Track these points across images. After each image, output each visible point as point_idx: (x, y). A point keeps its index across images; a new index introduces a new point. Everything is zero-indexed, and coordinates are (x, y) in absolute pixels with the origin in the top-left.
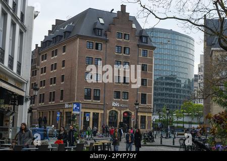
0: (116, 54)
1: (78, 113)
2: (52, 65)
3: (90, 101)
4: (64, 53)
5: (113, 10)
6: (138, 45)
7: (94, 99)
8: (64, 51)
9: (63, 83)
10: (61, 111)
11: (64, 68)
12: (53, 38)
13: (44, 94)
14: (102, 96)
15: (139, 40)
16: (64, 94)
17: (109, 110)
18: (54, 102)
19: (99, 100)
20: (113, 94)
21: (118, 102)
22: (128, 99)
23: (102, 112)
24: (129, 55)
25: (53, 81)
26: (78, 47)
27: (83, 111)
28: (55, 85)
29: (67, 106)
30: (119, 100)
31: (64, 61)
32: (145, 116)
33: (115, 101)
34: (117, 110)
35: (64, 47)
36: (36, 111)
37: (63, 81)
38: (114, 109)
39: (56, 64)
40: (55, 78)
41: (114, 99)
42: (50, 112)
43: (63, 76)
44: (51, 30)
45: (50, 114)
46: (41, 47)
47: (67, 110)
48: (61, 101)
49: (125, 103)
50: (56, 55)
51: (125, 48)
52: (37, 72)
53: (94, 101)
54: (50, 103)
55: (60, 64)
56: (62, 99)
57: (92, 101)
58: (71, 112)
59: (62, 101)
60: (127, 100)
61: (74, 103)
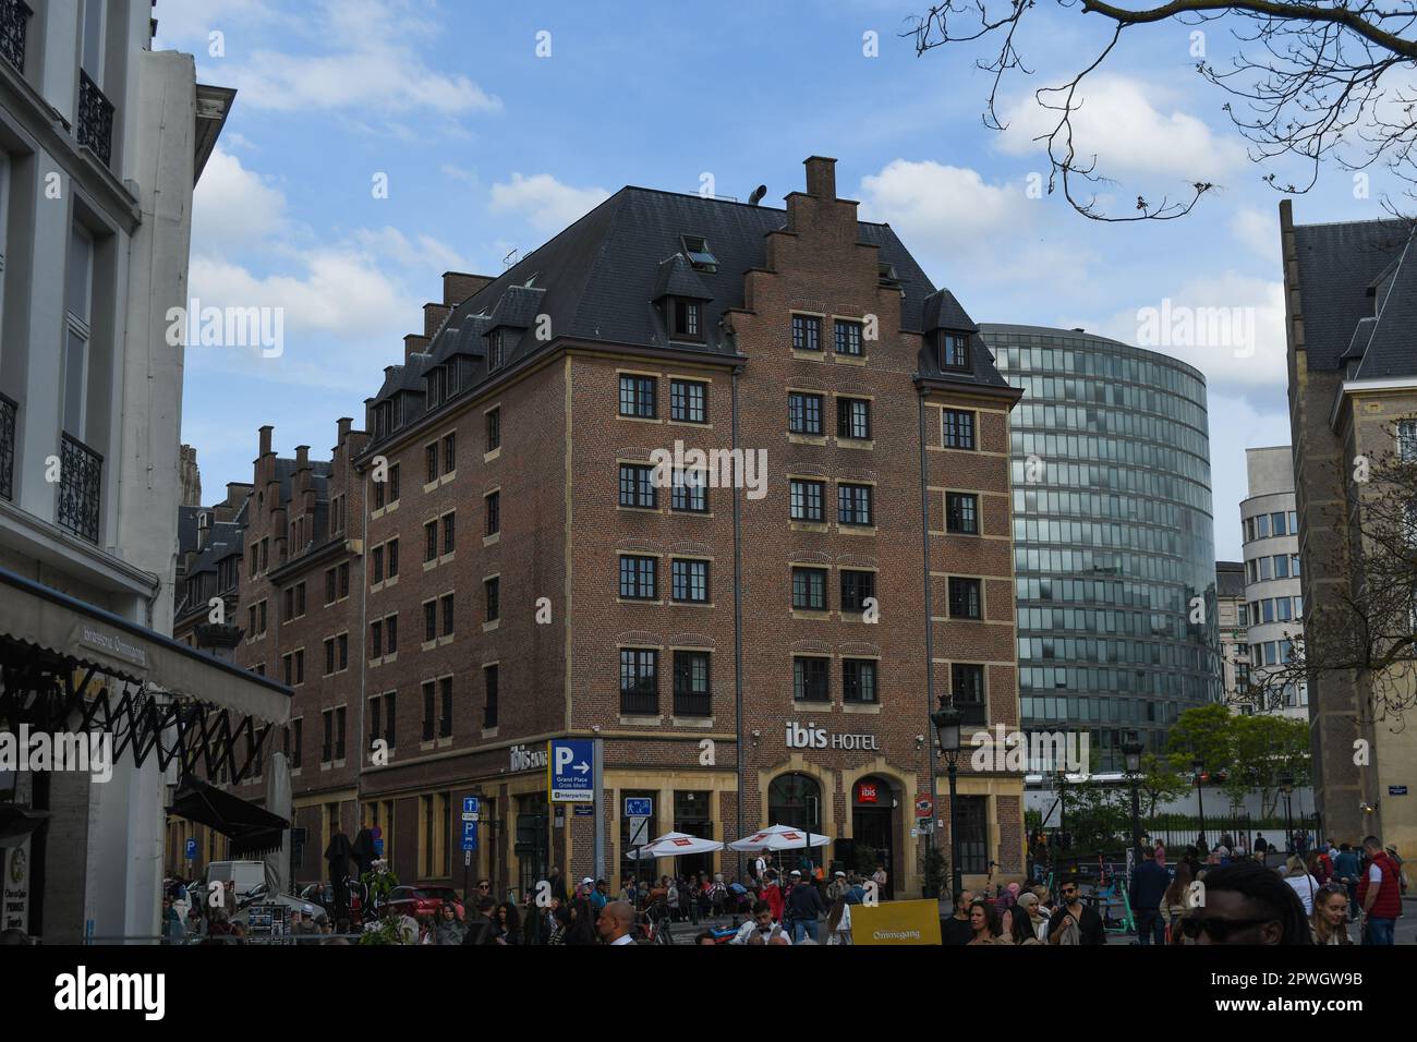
0: (793, 439)
1: (586, 795)
2: (432, 526)
3: (656, 721)
4: (495, 454)
5: (762, 191)
6: (918, 385)
7: (677, 713)
8: (493, 443)
9: (495, 625)
10: (491, 789)
11: (495, 538)
12: (430, 374)
13: (391, 697)
14: (723, 689)
15: (921, 356)
16: (501, 694)
17: (765, 768)
18: (448, 741)
19: (707, 714)
20: (790, 679)
21: (821, 720)
22: (875, 701)
23: (730, 784)
24: (870, 446)
25: (439, 616)
26: (569, 409)
27: (615, 781)
28: (449, 639)
29: (520, 759)
30: (827, 708)
31: (493, 498)
32: (983, 799)
33: (804, 720)
34: (815, 771)
35: (494, 414)
36: (353, 796)
37: (493, 616)
38: (797, 763)
39: (449, 518)
40: (448, 600)
41: (798, 707)
42: (429, 799)
43: (493, 583)
44: (421, 332)
45: (430, 813)
46: (368, 433)
47: (525, 786)
48: (486, 734)
49: (859, 726)
50: (449, 468)
51: (844, 405)
52: (354, 571)
53: (677, 722)
54: (428, 746)
55: (471, 518)
56: (491, 721)
57: (667, 725)
58: (544, 795)
59: (494, 732)
60: (875, 710)
61: (563, 741)
